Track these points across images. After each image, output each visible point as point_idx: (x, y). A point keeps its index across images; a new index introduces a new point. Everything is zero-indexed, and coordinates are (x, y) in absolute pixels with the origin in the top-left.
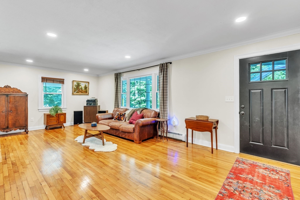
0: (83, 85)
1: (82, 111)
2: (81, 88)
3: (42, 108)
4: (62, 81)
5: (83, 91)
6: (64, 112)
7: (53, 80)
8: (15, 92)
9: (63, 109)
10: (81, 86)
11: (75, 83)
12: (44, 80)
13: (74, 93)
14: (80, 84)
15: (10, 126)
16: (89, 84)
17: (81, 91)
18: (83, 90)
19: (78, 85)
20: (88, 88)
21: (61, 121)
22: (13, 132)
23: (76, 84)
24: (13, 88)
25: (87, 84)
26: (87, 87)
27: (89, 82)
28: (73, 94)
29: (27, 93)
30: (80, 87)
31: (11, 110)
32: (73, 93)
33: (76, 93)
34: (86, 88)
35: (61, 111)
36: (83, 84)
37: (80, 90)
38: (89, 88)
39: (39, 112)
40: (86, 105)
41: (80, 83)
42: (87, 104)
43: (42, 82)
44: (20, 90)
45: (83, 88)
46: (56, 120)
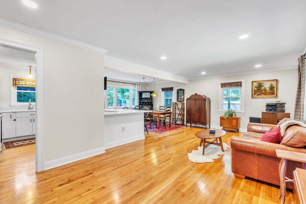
0: (267, 86)
1: (260, 118)
2: (265, 90)
3: (222, 111)
4: (239, 84)
5: (268, 93)
6: (238, 116)
7: (230, 85)
9: (236, 114)
10: (263, 86)
11: (255, 84)
12: (223, 85)
13: (254, 96)
14: (263, 84)
15: (197, 122)
16: (277, 82)
17: (263, 93)
18: (268, 91)
19: (260, 85)
20: (275, 89)
21: (233, 125)
22: (198, 125)
23: (257, 85)
25: (274, 84)
26: (274, 87)
27: (277, 80)
29: (205, 98)
30: (263, 88)
31: (197, 111)
32: (252, 96)
33: (257, 95)
34: (272, 88)
35: (235, 115)
36: (267, 84)
37: (262, 91)
38: (277, 88)
39: (220, 114)
41: (262, 82)
43: (221, 88)
45: (268, 89)
46: (228, 123)
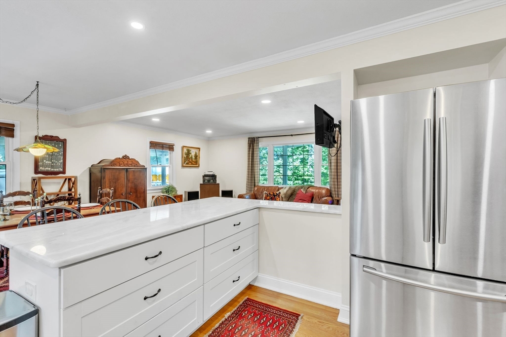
1: (198, 192)
3: (150, 189)
4: (171, 147)
5: (193, 162)
7: (163, 146)
8: (133, 165)
10: (191, 153)
11: (185, 150)
12: (152, 145)
14: (191, 151)
16: (199, 151)
17: (191, 162)
18: (194, 160)
19: (188, 153)
20: (198, 158)
23: (186, 152)
24: (132, 159)
25: (197, 152)
27: (199, 149)
28: (183, 166)
29: (145, 167)
30: (191, 156)
31: (131, 192)
32: (182, 164)
33: (186, 164)
34: (196, 156)
36: (193, 152)
37: (190, 159)
38: (199, 158)
39: (148, 193)
40: (202, 183)
41: (190, 149)
42: (204, 181)
43: (150, 148)
44: (137, 162)
45: (194, 157)
